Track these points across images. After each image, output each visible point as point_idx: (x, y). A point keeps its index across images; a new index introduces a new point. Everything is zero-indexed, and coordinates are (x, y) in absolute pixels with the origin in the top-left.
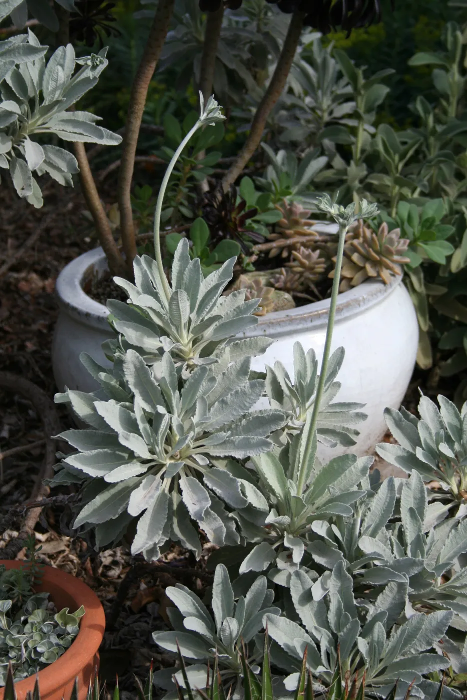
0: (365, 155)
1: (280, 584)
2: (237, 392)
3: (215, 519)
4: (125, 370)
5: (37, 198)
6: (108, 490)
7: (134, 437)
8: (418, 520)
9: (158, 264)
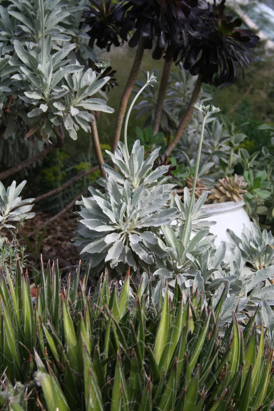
0: (234, 165)
1: (171, 286)
2: (157, 199)
3: (143, 252)
4: (107, 185)
5: (75, 136)
6: (97, 240)
7: (109, 211)
8: (237, 267)
9: (125, 146)
